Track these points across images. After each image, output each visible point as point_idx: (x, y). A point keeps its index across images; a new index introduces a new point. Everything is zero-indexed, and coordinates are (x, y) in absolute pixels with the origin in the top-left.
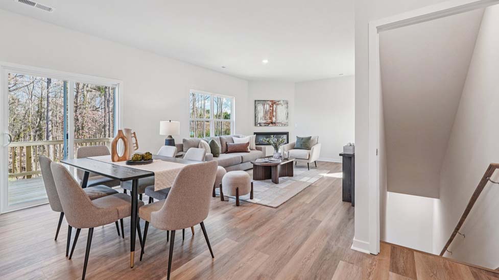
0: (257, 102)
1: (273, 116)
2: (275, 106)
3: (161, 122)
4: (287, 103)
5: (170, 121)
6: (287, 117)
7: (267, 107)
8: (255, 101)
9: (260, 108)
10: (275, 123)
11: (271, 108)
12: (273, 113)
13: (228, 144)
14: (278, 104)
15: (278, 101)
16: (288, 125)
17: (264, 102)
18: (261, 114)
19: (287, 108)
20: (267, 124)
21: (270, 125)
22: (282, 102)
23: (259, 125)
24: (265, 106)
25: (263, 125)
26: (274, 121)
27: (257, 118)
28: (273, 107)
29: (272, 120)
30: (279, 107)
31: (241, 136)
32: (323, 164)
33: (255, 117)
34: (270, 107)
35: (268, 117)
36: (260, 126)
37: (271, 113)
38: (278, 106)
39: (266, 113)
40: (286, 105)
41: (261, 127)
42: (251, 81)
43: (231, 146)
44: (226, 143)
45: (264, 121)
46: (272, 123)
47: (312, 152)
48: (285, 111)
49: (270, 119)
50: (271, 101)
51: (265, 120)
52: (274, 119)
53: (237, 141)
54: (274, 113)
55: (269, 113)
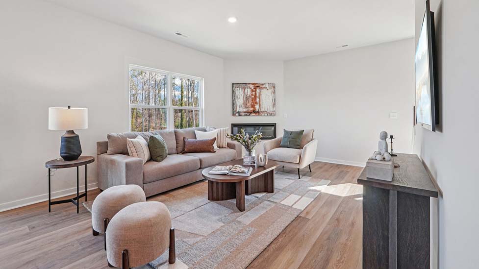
0: (235, 85)
1: (256, 103)
2: (258, 90)
3: (50, 109)
4: (274, 87)
5: (69, 107)
6: (274, 104)
7: (248, 91)
8: (233, 84)
9: (239, 92)
10: (258, 112)
11: (254, 93)
12: (255, 100)
13: (186, 140)
14: (262, 88)
15: (263, 85)
16: (275, 115)
17: (244, 85)
18: (240, 101)
19: (274, 92)
20: (248, 113)
21: (252, 114)
22: (267, 85)
23: (237, 114)
24: (246, 90)
25: (243, 114)
26: (257, 109)
27: (235, 106)
28: (255, 92)
29: (254, 108)
30: (264, 92)
31: (207, 129)
32: (321, 168)
33: (233, 104)
34: (252, 91)
35: (249, 104)
36: (240, 115)
37: (253, 100)
38: (262, 90)
39: (247, 99)
40: (272, 90)
41: (240, 117)
42: (228, 58)
43: (189, 143)
44: (184, 138)
45: (245, 110)
46: (254, 112)
47: (305, 151)
48: (271, 97)
49: (252, 107)
50: (253, 84)
51: (246, 108)
52: (257, 107)
53: (201, 136)
54: (258, 100)
55: (250, 100)
